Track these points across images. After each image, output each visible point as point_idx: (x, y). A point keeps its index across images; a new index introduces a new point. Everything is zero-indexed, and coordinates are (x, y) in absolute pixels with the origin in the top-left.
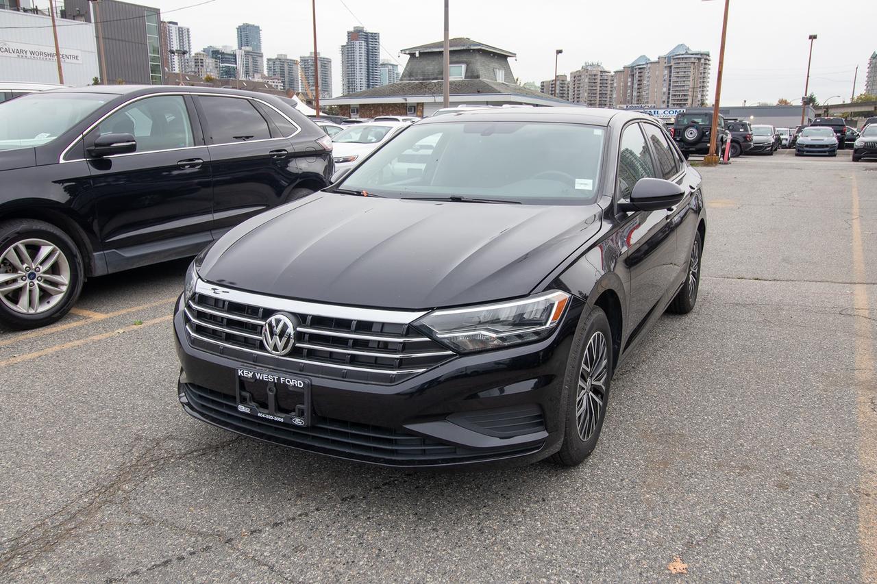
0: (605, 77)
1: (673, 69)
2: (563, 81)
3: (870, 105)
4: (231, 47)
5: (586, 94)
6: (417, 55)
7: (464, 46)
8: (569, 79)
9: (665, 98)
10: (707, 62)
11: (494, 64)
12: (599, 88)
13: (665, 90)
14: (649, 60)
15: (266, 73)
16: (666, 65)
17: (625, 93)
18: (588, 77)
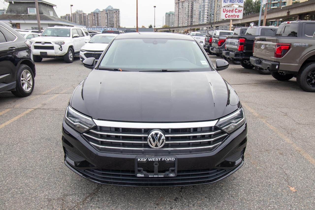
0: (85, 16)
1: (108, 14)
2: (69, 16)
3: (168, 29)
5: (78, 22)
6: (13, 3)
8: (71, 16)
9: (107, 24)
10: (119, 12)
11: (48, 9)
12: (83, 20)
13: (106, 21)
14: (100, 10)
16: (106, 12)
17: (93, 22)
18: (79, 15)
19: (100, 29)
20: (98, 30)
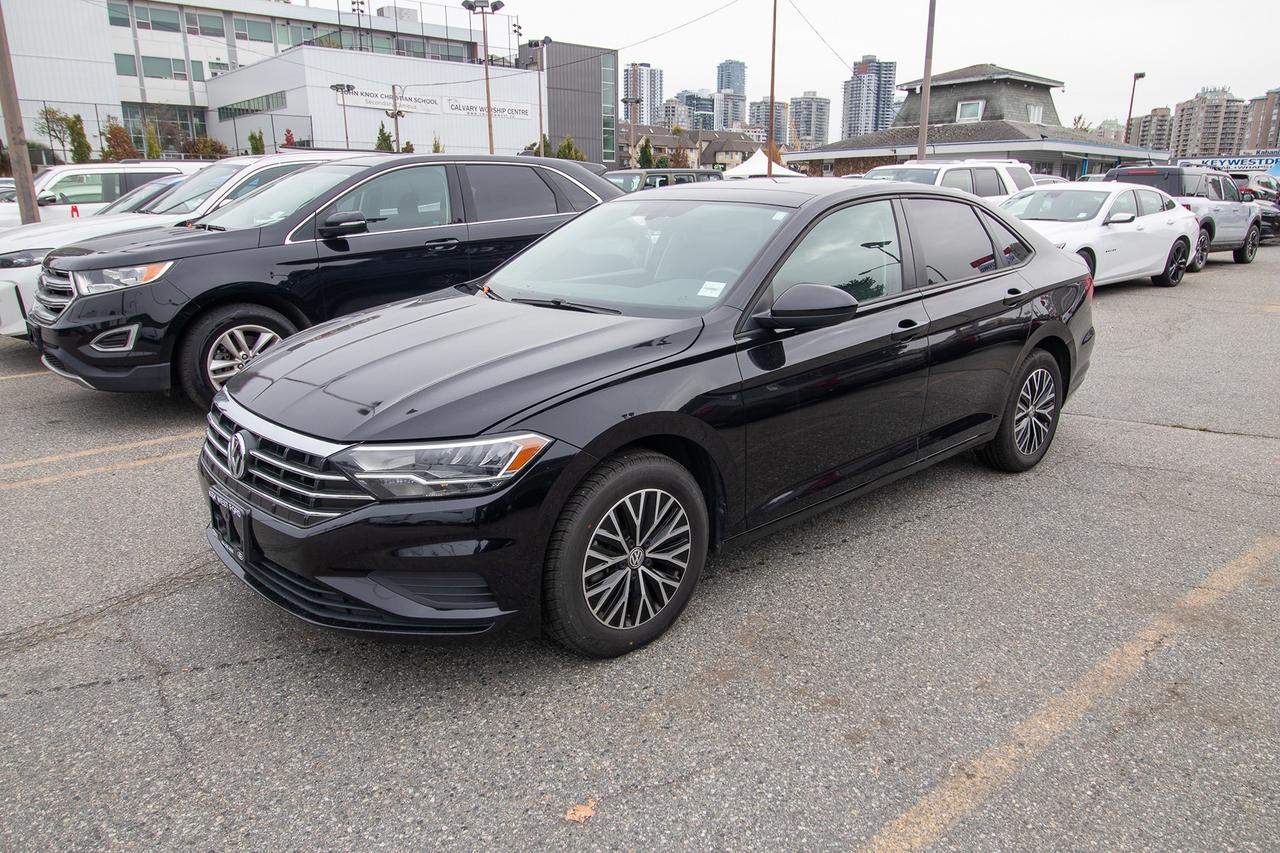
0: (1235, 109)
2: (1163, 116)
4: (709, 90)
5: (1199, 135)
6: (918, 91)
7: (984, 75)
8: (1172, 113)
11: (1027, 98)
12: (1221, 126)
15: (747, 121)
17: (1266, 131)
18: (1206, 109)
19: (1270, 161)
20: (1257, 164)
